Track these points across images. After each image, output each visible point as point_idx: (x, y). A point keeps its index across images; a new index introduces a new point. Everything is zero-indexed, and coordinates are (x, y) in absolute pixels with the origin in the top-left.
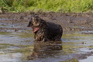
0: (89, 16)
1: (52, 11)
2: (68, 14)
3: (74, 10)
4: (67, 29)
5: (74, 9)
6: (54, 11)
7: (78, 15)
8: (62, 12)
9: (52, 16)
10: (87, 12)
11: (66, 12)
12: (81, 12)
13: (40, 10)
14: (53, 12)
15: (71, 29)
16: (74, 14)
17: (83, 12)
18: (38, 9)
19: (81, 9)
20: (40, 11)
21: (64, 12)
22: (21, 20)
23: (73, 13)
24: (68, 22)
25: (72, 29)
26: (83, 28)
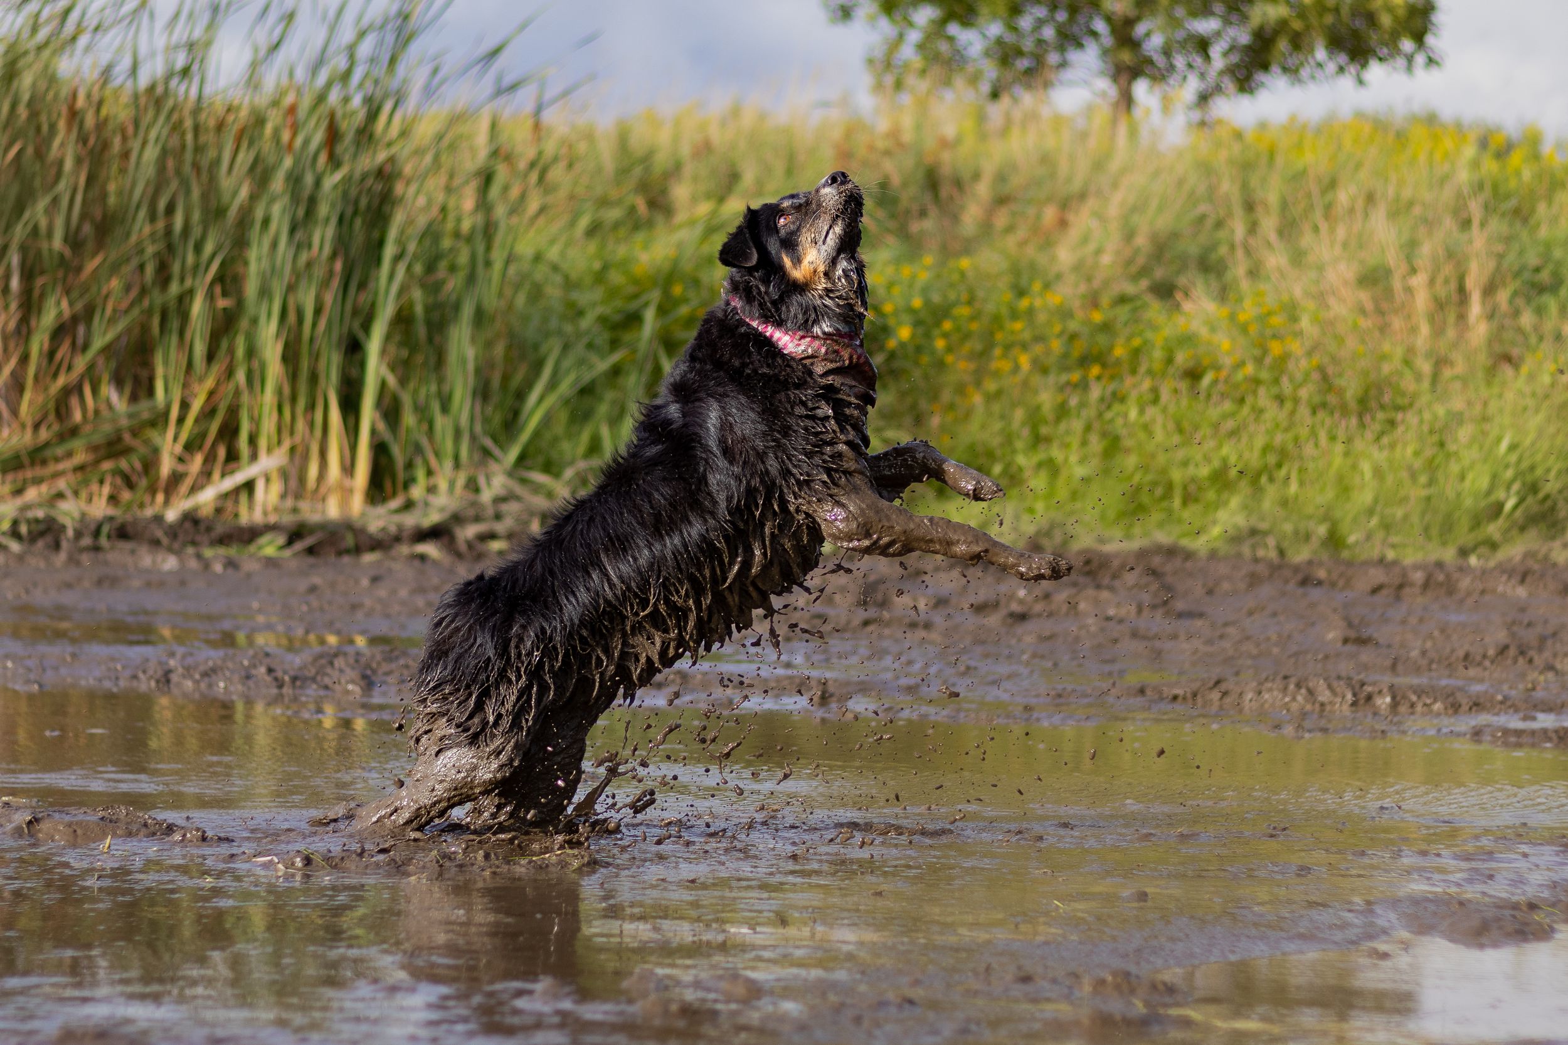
0: (1521, 592)
1: (1163, 537)
2: (1322, 574)
3: (1380, 535)
4: (1324, 695)
5: (1374, 521)
6: (1185, 542)
7: (1418, 577)
8: (1261, 553)
9: (1168, 588)
10: (1501, 555)
11: (1301, 555)
12: (1449, 555)
13: (1048, 533)
14: (1171, 552)
15: (1363, 700)
16: (1377, 576)
17: (1464, 553)
18: (1026, 517)
19: (1447, 527)
20: (1045, 542)
21: (1282, 553)
22: (861, 615)
23: (1367, 563)
24: (1331, 636)
25: (1369, 698)
26: (1477, 688)
